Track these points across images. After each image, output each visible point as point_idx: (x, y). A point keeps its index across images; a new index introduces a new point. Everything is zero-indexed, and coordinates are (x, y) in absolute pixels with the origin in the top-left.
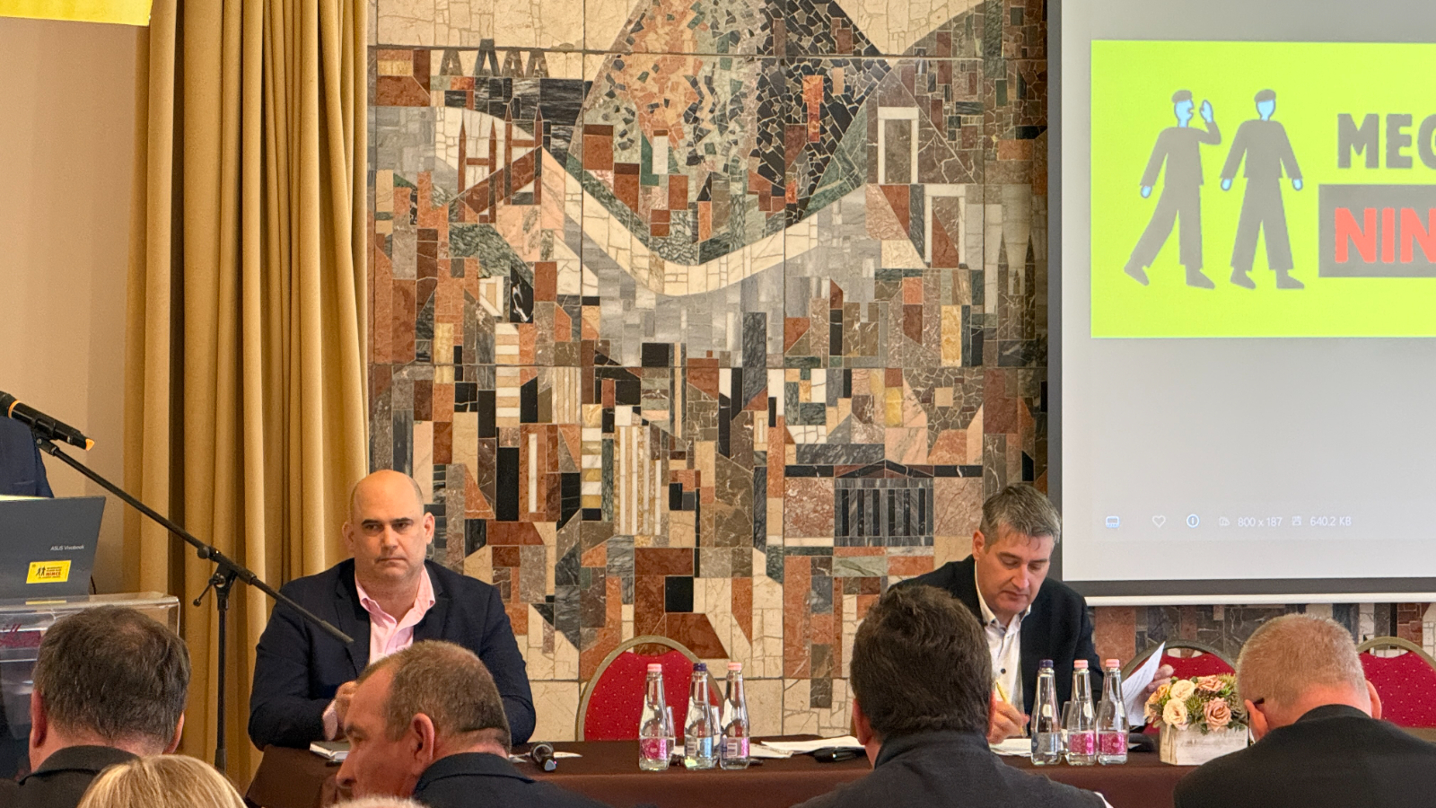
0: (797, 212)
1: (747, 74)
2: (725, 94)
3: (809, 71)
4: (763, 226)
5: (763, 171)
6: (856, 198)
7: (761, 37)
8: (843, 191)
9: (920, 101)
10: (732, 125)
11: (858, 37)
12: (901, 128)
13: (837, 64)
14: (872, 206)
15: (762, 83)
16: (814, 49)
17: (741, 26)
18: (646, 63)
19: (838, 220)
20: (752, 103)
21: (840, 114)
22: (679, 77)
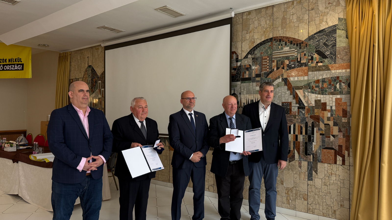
0: (93, 92)
1: (90, 79)
2: (89, 81)
3: (94, 78)
4: (91, 94)
5: (91, 88)
6: (97, 91)
7: (91, 75)
8: (96, 90)
9: (101, 80)
10: (89, 84)
11: (97, 74)
12: (100, 83)
13: (96, 77)
14: (98, 91)
15: (91, 80)
16: (94, 76)
17: (90, 74)
18: (85, 78)
19: (96, 93)
20: (91, 82)
21: (96, 82)
22: (86, 80)
